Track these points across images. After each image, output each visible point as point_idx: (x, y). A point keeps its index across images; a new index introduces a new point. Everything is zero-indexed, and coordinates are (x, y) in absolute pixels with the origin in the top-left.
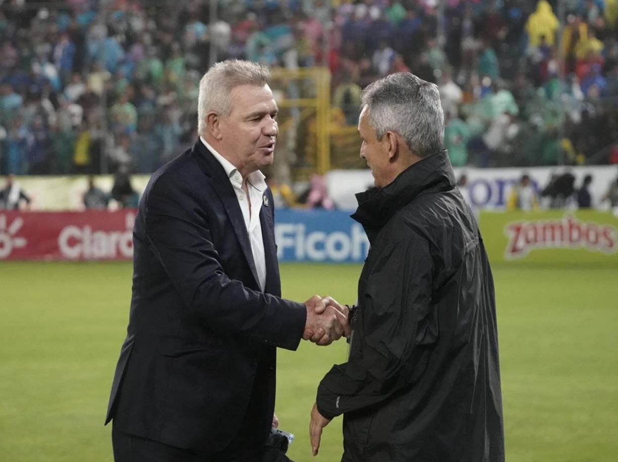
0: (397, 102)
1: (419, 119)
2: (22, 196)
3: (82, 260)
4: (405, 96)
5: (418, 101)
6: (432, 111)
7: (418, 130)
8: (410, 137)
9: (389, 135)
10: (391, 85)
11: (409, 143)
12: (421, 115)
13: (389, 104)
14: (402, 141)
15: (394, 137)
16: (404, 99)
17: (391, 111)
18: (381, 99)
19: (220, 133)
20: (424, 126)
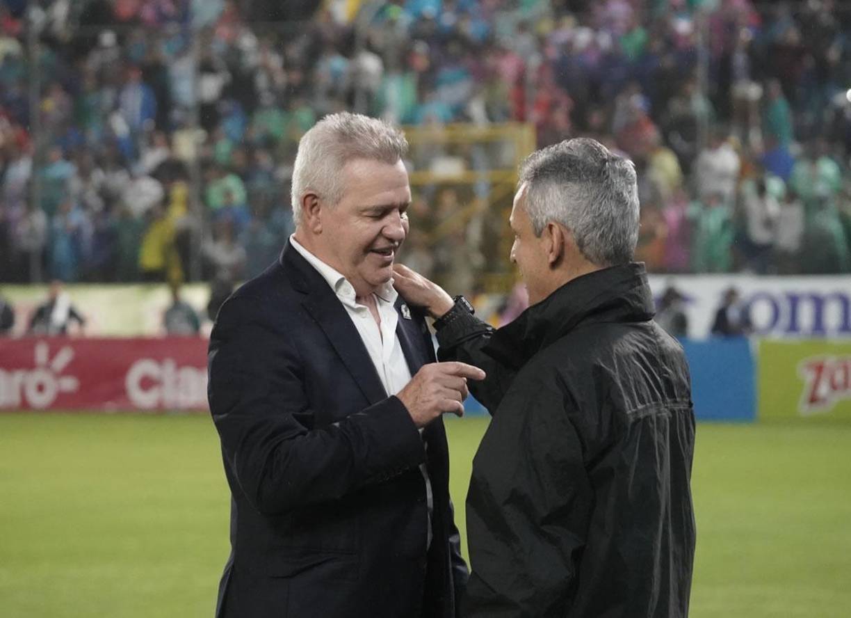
0: (569, 180)
1: (599, 208)
2: (72, 314)
3: (161, 411)
4: (582, 173)
5: (602, 182)
6: (620, 200)
7: (595, 226)
8: (583, 234)
9: (551, 227)
10: (563, 154)
11: (581, 244)
12: (603, 203)
13: (556, 181)
14: (571, 239)
15: (558, 232)
16: (580, 177)
17: (559, 193)
18: (546, 172)
19: (319, 223)
20: (607, 220)
